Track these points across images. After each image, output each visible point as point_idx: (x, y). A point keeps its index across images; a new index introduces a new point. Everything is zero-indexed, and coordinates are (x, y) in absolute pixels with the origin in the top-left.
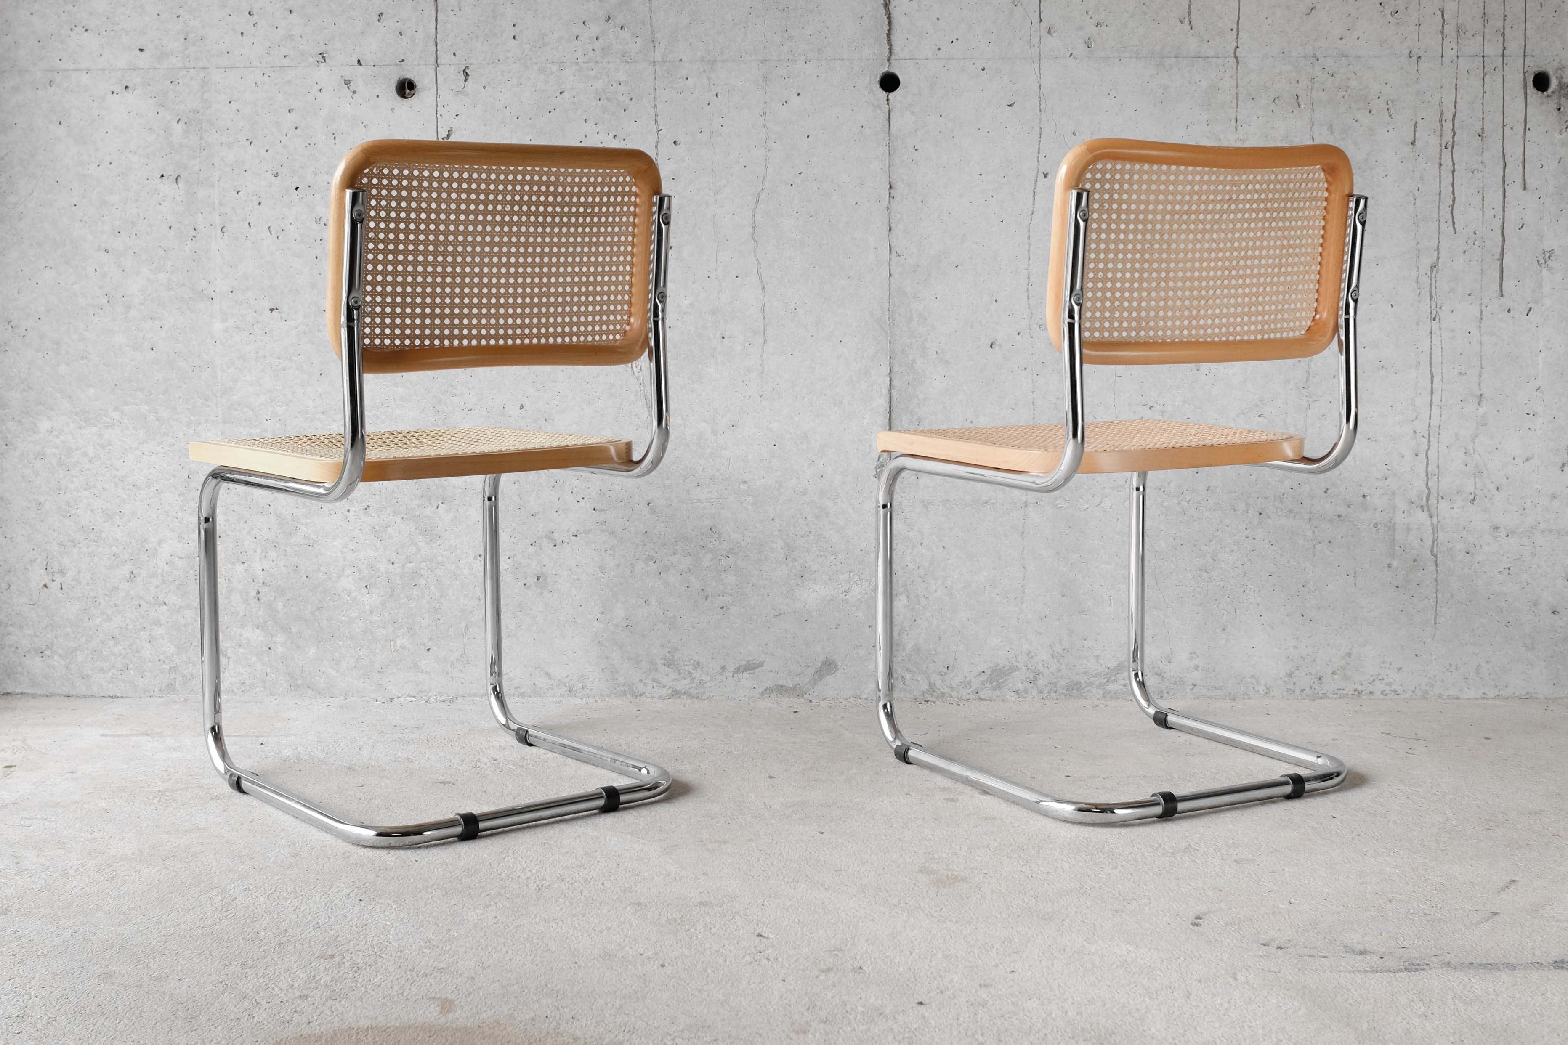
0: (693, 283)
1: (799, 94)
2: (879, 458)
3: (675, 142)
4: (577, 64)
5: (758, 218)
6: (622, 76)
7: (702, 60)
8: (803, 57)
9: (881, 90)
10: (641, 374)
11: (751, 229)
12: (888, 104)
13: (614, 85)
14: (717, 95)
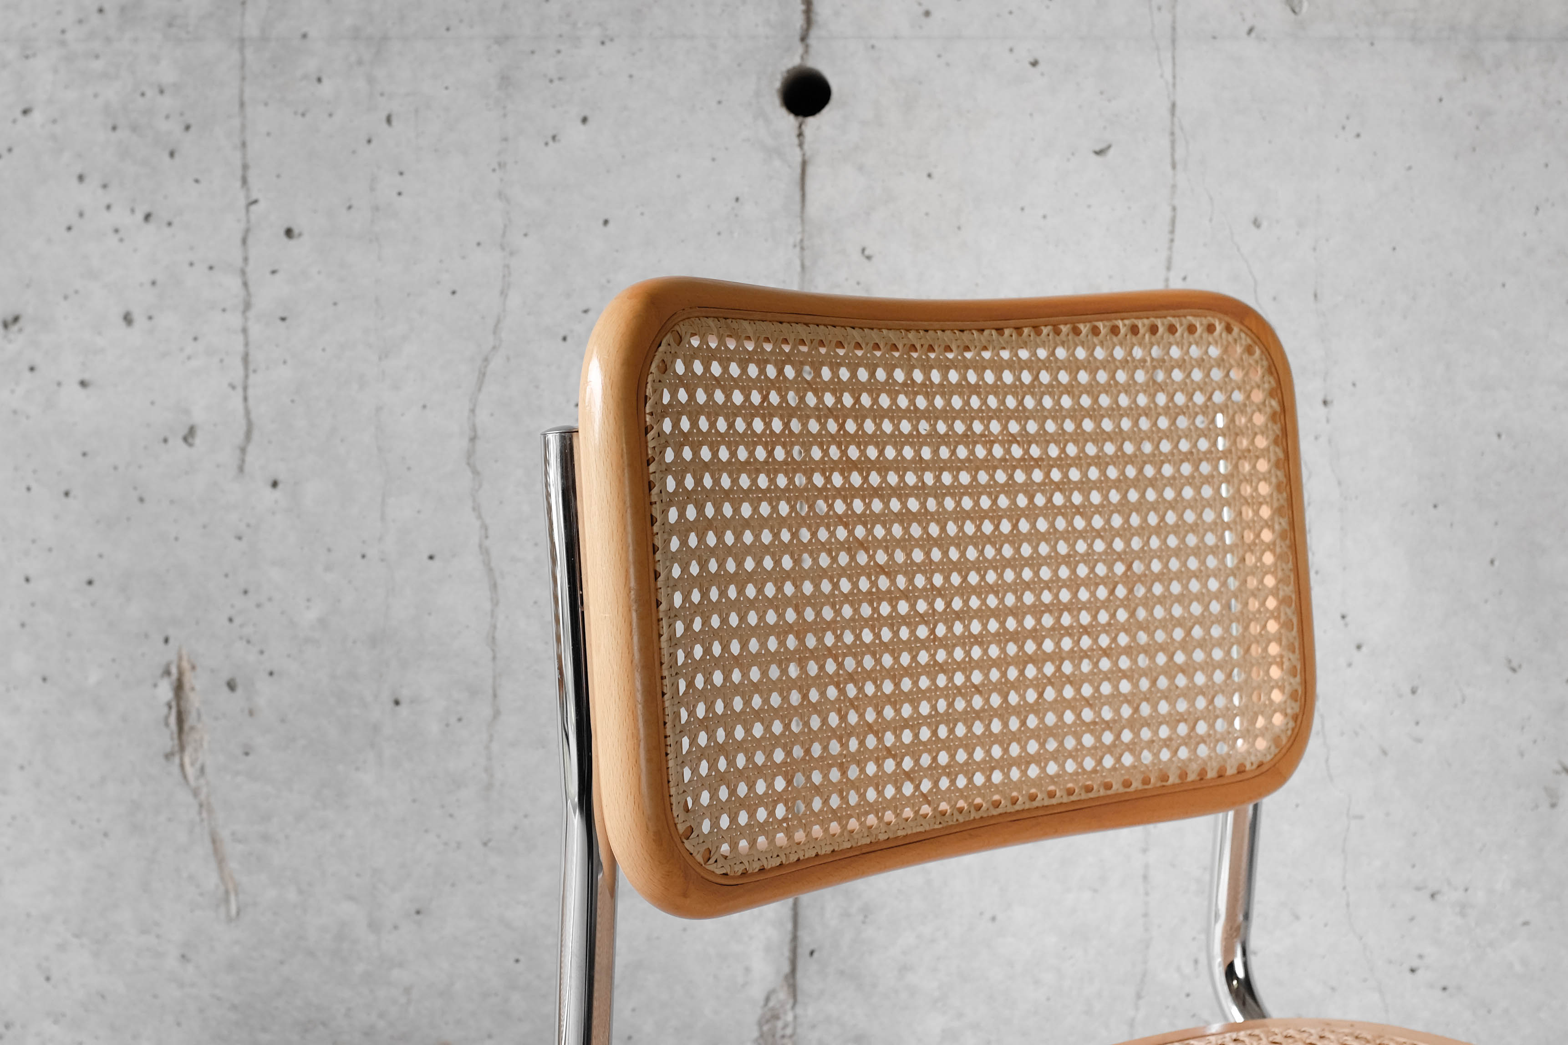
0: (328, 568)
1: (585, 120)
2: (767, 999)
3: (289, 233)
4: (63, 43)
5: (482, 416)
6: (167, 74)
7: (356, 34)
8: (596, 32)
9: (783, 112)
10: (202, 781)
11: (465, 443)
12: (801, 145)
13: (149, 93)
14: (389, 120)
